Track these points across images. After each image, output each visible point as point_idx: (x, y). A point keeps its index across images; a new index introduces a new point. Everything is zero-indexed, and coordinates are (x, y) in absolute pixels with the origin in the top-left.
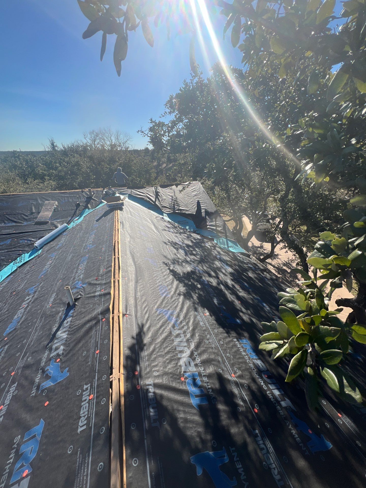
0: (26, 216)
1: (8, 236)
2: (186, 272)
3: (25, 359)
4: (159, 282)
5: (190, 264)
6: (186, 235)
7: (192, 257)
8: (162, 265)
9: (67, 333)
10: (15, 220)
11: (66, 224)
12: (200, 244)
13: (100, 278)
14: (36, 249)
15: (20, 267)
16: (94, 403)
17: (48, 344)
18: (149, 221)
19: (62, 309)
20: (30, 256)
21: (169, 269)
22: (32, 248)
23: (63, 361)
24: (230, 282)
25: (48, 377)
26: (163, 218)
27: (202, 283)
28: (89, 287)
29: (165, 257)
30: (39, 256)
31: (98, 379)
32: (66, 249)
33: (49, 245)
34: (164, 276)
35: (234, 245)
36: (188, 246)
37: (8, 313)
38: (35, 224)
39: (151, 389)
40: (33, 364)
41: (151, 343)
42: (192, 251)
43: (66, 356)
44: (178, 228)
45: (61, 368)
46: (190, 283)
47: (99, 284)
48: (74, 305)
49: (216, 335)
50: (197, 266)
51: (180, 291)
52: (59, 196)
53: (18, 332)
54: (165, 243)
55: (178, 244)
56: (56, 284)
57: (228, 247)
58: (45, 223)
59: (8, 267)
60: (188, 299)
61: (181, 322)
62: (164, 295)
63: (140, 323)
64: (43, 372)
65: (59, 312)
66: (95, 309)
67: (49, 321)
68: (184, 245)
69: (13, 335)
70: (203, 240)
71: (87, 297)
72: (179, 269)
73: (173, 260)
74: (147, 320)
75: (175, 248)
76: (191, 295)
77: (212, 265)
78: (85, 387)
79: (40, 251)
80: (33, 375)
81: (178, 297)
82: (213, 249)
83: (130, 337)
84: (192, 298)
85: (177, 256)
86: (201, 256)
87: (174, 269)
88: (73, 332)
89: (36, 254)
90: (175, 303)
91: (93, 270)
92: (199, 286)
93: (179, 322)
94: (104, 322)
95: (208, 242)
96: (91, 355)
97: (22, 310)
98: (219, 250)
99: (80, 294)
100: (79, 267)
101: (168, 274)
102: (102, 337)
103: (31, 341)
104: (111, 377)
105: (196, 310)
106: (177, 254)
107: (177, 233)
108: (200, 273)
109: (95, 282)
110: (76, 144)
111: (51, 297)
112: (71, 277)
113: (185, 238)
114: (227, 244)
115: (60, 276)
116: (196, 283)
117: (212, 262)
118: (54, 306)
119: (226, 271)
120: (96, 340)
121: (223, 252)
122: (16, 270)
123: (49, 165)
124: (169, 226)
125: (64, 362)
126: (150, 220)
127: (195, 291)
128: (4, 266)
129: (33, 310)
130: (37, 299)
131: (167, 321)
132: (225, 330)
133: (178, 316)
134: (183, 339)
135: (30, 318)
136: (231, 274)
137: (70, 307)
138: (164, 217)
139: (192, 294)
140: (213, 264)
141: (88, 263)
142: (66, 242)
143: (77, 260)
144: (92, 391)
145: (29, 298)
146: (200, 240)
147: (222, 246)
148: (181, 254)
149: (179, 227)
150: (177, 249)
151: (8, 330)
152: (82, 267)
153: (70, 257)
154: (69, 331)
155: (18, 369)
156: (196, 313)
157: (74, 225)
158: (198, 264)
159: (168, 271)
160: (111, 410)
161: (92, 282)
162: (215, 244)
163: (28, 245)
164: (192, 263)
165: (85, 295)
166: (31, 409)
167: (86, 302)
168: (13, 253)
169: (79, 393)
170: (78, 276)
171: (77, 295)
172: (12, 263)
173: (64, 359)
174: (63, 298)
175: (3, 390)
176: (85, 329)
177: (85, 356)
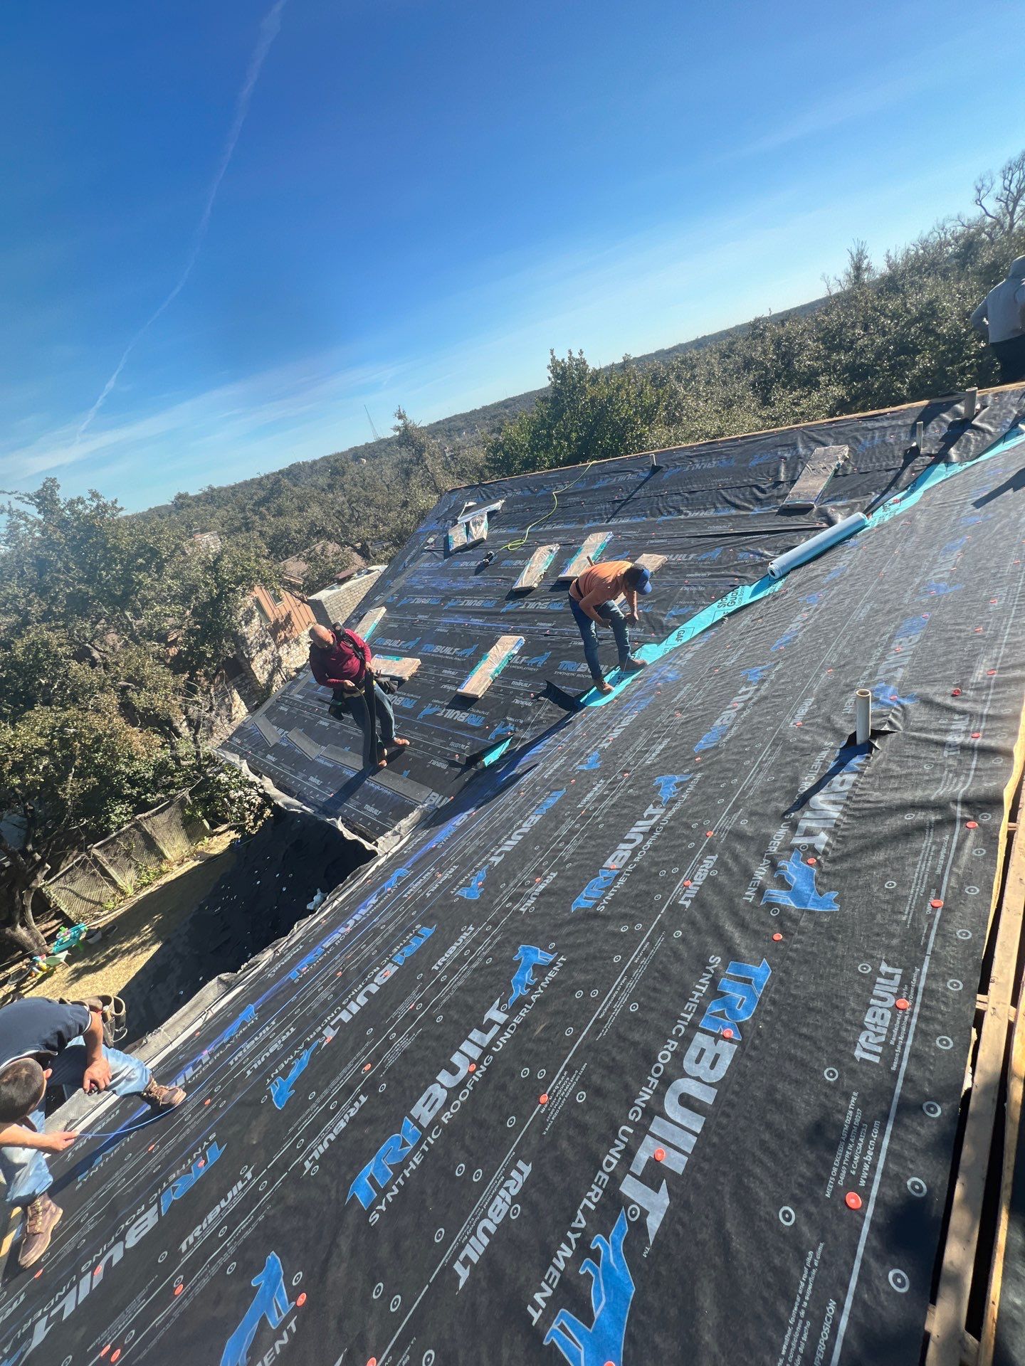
0: (763, 491)
1: (717, 539)
3: (735, 817)
9: (841, 808)
10: (738, 502)
11: (861, 515)
13: (971, 693)
14: (770, 579)
15: (729, 615)
16: (909, 1024)
17: (787, 813)
19: (831, 744)
20: (755, 593)
22: (762, 575)
23: (825, 870)
25: (783, 883)
28: (924, 710)
30: (775, 597)
32: (852, 585)
33: (801, 571)
37: (704, 710)
38: (778, 514)
40: (752, 838)
43: (833, 861)
45: (819, 884)
47: (963, 712)
48: (868, 748)
52: (857, 430)
53: (722, 756)
56: (817, 676)
58: (804, 510)
59: (708, 611)
64: (774, 866)
65: (820, 749)
66: (939, 781)
67: (794, 761)
69: (712, 757)
71: (914, 738)
78: (885, 968)
79: (780, 584)
88: (856, 813)
89: (769, 591)
91: (943, 664)
97: (733, 713)
99: (891, 722)
100: (893, 647)
103: (750, 788)
109: (949, 701)
111: (800, 703)
112: (865, 668)
115: (830, 657)
118: (806, 727)
122: (722, 620)
125: (828, 874)
128: (701, 608)
129: (755, 721)
130: (765, 697)
135: (749, 736)
137: (853, 747)
141: (927, 637)
142: (856, 567)
143: (886, 623)
144: (908, 992)
145: (746, 692)
151: (703, 744)
152: (904, 647)
153: (866, 610)
154: (846, 806)
155: (720, 831)
157: (887, 519)
160: (967, 1084)
161: (939, 699)
163: (755, 566)
165: (906, 728)
166: (742, 925)
167: (910, 750)
168: (721, 582)
169: (865, 968)
170: (888, 671)
171: (879, 720)
172: (716, 604)
173: (827, 867)
174: (834, 717)
175: (691, 853)
176: (899, 822)
177: (890, 892)
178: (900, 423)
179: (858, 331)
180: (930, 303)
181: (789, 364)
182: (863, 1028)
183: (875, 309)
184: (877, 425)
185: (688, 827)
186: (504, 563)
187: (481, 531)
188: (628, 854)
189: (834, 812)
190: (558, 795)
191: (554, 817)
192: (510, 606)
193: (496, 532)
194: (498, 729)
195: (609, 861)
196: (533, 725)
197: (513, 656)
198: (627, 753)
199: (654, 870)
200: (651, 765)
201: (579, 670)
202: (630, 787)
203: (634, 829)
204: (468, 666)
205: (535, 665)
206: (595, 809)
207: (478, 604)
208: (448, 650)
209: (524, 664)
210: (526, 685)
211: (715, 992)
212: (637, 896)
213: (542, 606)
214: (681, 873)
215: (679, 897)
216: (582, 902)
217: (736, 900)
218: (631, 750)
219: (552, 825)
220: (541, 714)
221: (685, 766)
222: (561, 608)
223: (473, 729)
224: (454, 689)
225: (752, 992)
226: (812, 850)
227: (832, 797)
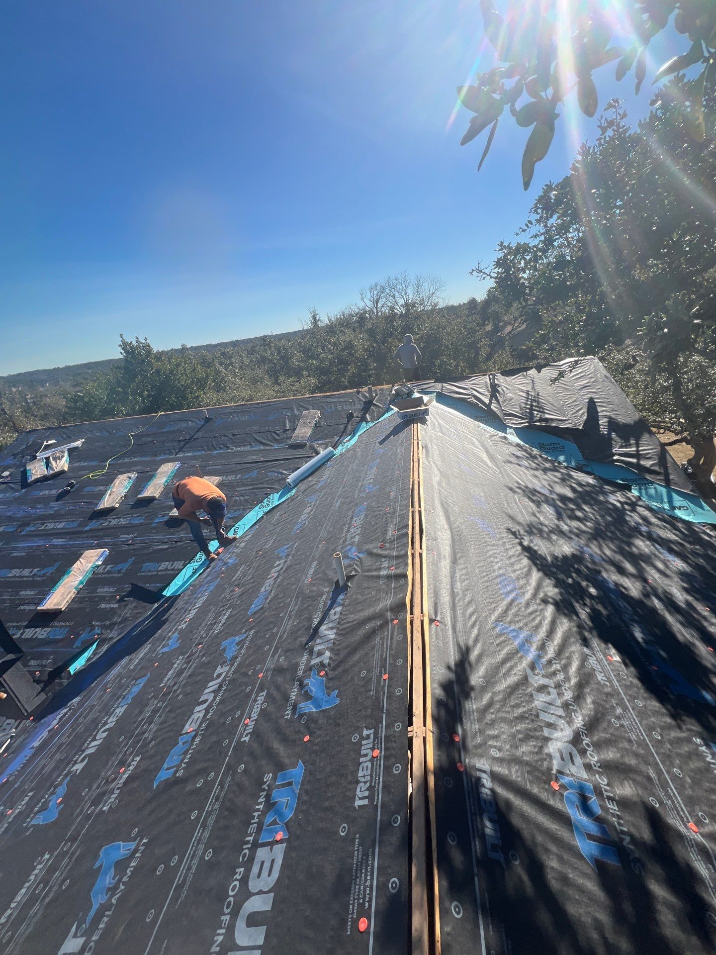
0: (278, 435)
1: (254, 465)
2: (560, 556)
3: (276, 657)
4: (500, 568)
5: (570, 538)
6: (557, 474)
7: (575, 524)
8: (504, 535)
9: (335, 631)
10: (264, 441)
11: (331, 448)
12: (594, 495)
13: (388, 545)
14: (288, 488)
15: (267, 513)
16: (380, 765)
17: (307, 643)
18: (477, 443)
19: (327, 589)
20: (280, 498)
21: (521, 544)
22: (283, 486)
23: (330, 677)
24: (680, 596)
25: (307, 696)
26: (505, 438)
27: (601, 585)
28: (369, 558)
29: (512, 518)
30: (292, 499)
31: (387, 726)
32: (331, 489)
33: (305, 481)
34: (510, 558)
35: (692, 505)
36: (564, 499)
37: (253, 582)
38: (288, 448)
39: (487, 782)
40: (287, 669)
41: (484, 689)
42: (572, 510)
43: (334, 669)
44: (540, 459)
45: (327, 688)
46: (570, 581)
47: (385, 557)
48: (346, 587)
49: (642, 714)
50: (587, 546)
51: (546, 595)
52: (323, 402)
53: (267, 613)
54: (511, 489)
55: (539, 493)
56: (317, 547)
57: (673, 508)
58: (301, 446)
59: (253, 512)
60: (565, 615)
61: (550, 662)
62: (511, 597)
63: (462, 644)
64: (302, 686)
65: (322, 595)
66: (379, 600)
67: (309, 606)
68: (555, 497)
69: (260, 616)
70: (601, 488)
71: (366, 576)
72: (542, 547)
73: (529, 526)
74: (476, 641)
75: (533, 501)
76: (573, 607)
77: (627, 548)
78: (366, 732)
79: (294, 491)
80: (287, 686)
81: (541, 607)
82: (628, 510)
83: (444, 665)
84: (577, 614)
85: (539, 519)
86: (597, 523)
87: (532, 545)
88: (343, 632)
89: (288, 495)
90: (534, 619)
91: (375, 530)
92: (592, 590)
93: (544, 660)
94: (396, 627)
95: (615, 492)
96: (374, 680)
97: (271, 581)
98: (646, 513)
99: (355, 569)
100: (353, 523)
101: (519, 555)
102: (393, 652)
103: (284, 633)
104: (410, 729)
105: (585, 642)
106: (538, 515)
107: (537, 469)
108: (594, 562)
109: (379, 551)
110: (347, 312)
111: (310, 566)
112: (340, 538)
113: (557, 480)
114: (671, 501)
115: (323, 534)
116: (584, 584)
117: (625, 539)
118: (314, 582)
119: (667, 567)
120: (382, 655)
121: (659, 519)
122: (262, 517)
123: (307, 352)
124: (519, 454)
125: (331, 679)
126: (479, 442)
127: (583, 599)
128: (248, 510)
129: (285, 584)
130: (290, 566)
131: (517, 652)
132: (668, 710)
133: (542, 647)
134: (555, 700)
135: (282, 595)
136: (682, 575)
137: (339, 589)
138: (508, 436)
139: (577, 605)
140: (630, 544)
141: (366, 516)
142: (332, 479)
143: (348, 510)
144: (378, 743)
145: (279, 564)
146: (593, 486)
147: (655, 505)
148: (547, 516)
149: (541, 457)
150: (538, 504)
151: (254, 608)
152: (357, 522)
153: (338, 504)
154: (338, 628)
155: (267, 670)
156: (586, 650)
157: (344, 450)
158: (589, 540)
159: (519, 548)
160: (410, 791)
161: (375, 551)
162: (634, 499)
163: (279, 481)
164: (573, 537)
165: (362, 571)
166: (285, 740)
167: (365, 585)
168: (259, 492)
169: (355, 738)
170: (352, 538)
171: (349, 569)
172: (258, 507)
173: (331, 674)
174: (327, 572)
175: (249, 695)
176: (364, 631)
177: (364, 678)
178: (342, 400)
179: (320, 350)
180: (350, 342)
181: (287, 362)
182: (358, 782)
183: (325, 340)
184: (332, 400)
185: (246, 674)
186: (86, 489)
187: (63, 464)
188: (201, 715)
189: (331, 634)
190: (142, 682)
191: (139, 703)
192: (94, 524)
193: (77, 464)
194: (84, 636)
195: (187, 726)
196: (120, 623)
197: (98, 566)
198: (200, 628)
199: (222, 721)
200: (218, 633)
201: (160, 568)
202: (203, 656)
203: (207, 691)
204: (52, 582)
205: (119, 572)
206: (175, 684)
207: (60, 526)
208: (26, 572)
209: (109, 572)
210: (111, 590)
211: (270, 805)
212: (210, 748)
213: (124, 521)
214: (242, 714)
215: (241, 737)
216: (164, 775)
217: (280, 721)
218: (203, 625)
219: (137, 712)
220: (127, 612)
221: (242, 629)
222: (141, 521)
223: (55, 642)
224: (33, 607)
225: (293, 791)
226: (322, 664)
227: (331, 625)
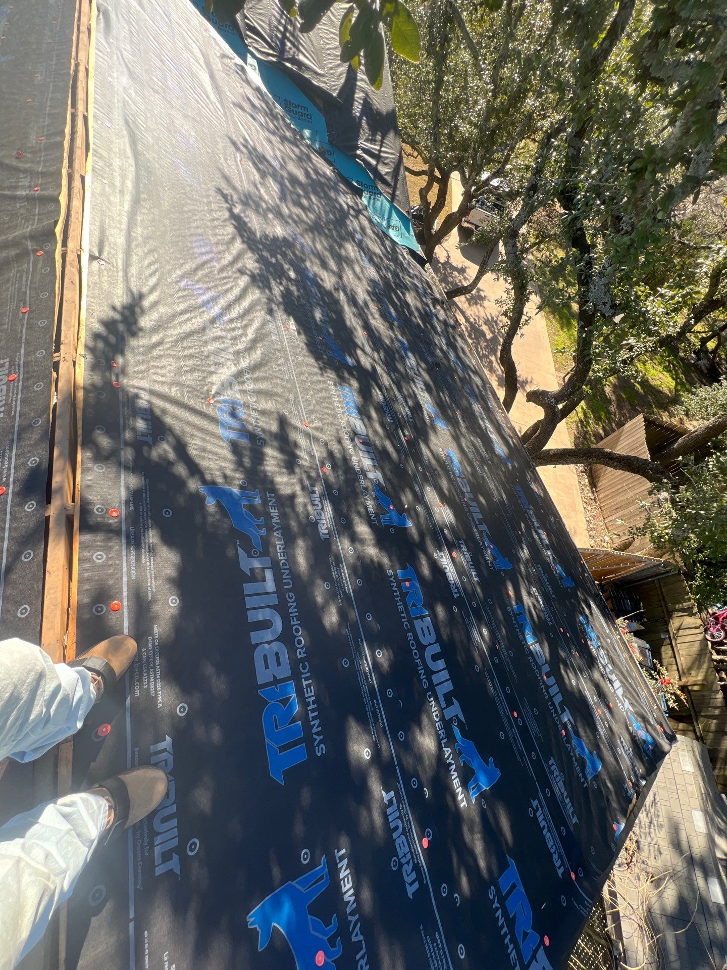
2: (271, 236)
4: (198, 227)
5: (287, 223)
6: (296, 149)
7: (297, 211)
8: (212, 192)
12: (326, 189)
13: (29, 156)
18: (199, 55)
21: (230, 210)
24: (362, 295)
26: (243, 69)
27: (301, 272)
29: (227, 179)
31: (27, 354)
34: (213, 220)
35: (403, 227)
36: (294, 180)
41: (154, 331)
42: (299, 196)
44: (281, 122)
46: (273, 260)
47: (26, 171)
49: (298, 365)
50: (302, 235)
51: (244, 266)
54: (234, 144)
55: (267, 161)
57: (389, 226)
60: (259, 287)
61: (231, 321)
62: (205, 258)
63: (135, 289)
66: (15, 226)
68: (285, 174)
70: (336, 184)
72: (254, 222)
73: (245, 196)
74: (153, 289)
75: (258, 169)
76: (269, 283)
77: (337, 248)
81: (235, 275)
82: (353, 216)
83: (107, 305)
84: (270, 289)
85: (259, 191)
86: (319, 217)
87: (242, 215)
90: (226, 283)
92: (292, 274)
93: (226, 318)
94: (40, 259)
95: (347, 193)
96: (9, 312)
98: (366, 223)
101: (225, 220)
102: (34, 286)
104: (55, 355)
105: (270, 312)
106: (259, 186)
107: (273, 133)
108: (303, 252)
109: (15, 163)
113: (293, 156)
114: (389, 219)
116: (286, 266)
117: (338, 240)
119: (362, 272)
120: (20, 288)
121: (374, 232)
124: (257, 102)
126: (203, 55)
127: (280, 278)
131: (200, 307)
132: (318, 364)
133: (228, 307)
136: (372, 282)
138: (248, 69)
139: (273, 283)
140: (341, 246)
146: (329, 179)
147: (376, 219)
148: (270, 192)
149: (283, 120)
150: (263, 175)
156: (268, 317)
158: (306, 230)
159: (227, 214)
160: (54, 400)
162: (361, 207)
164: (290, 221)
